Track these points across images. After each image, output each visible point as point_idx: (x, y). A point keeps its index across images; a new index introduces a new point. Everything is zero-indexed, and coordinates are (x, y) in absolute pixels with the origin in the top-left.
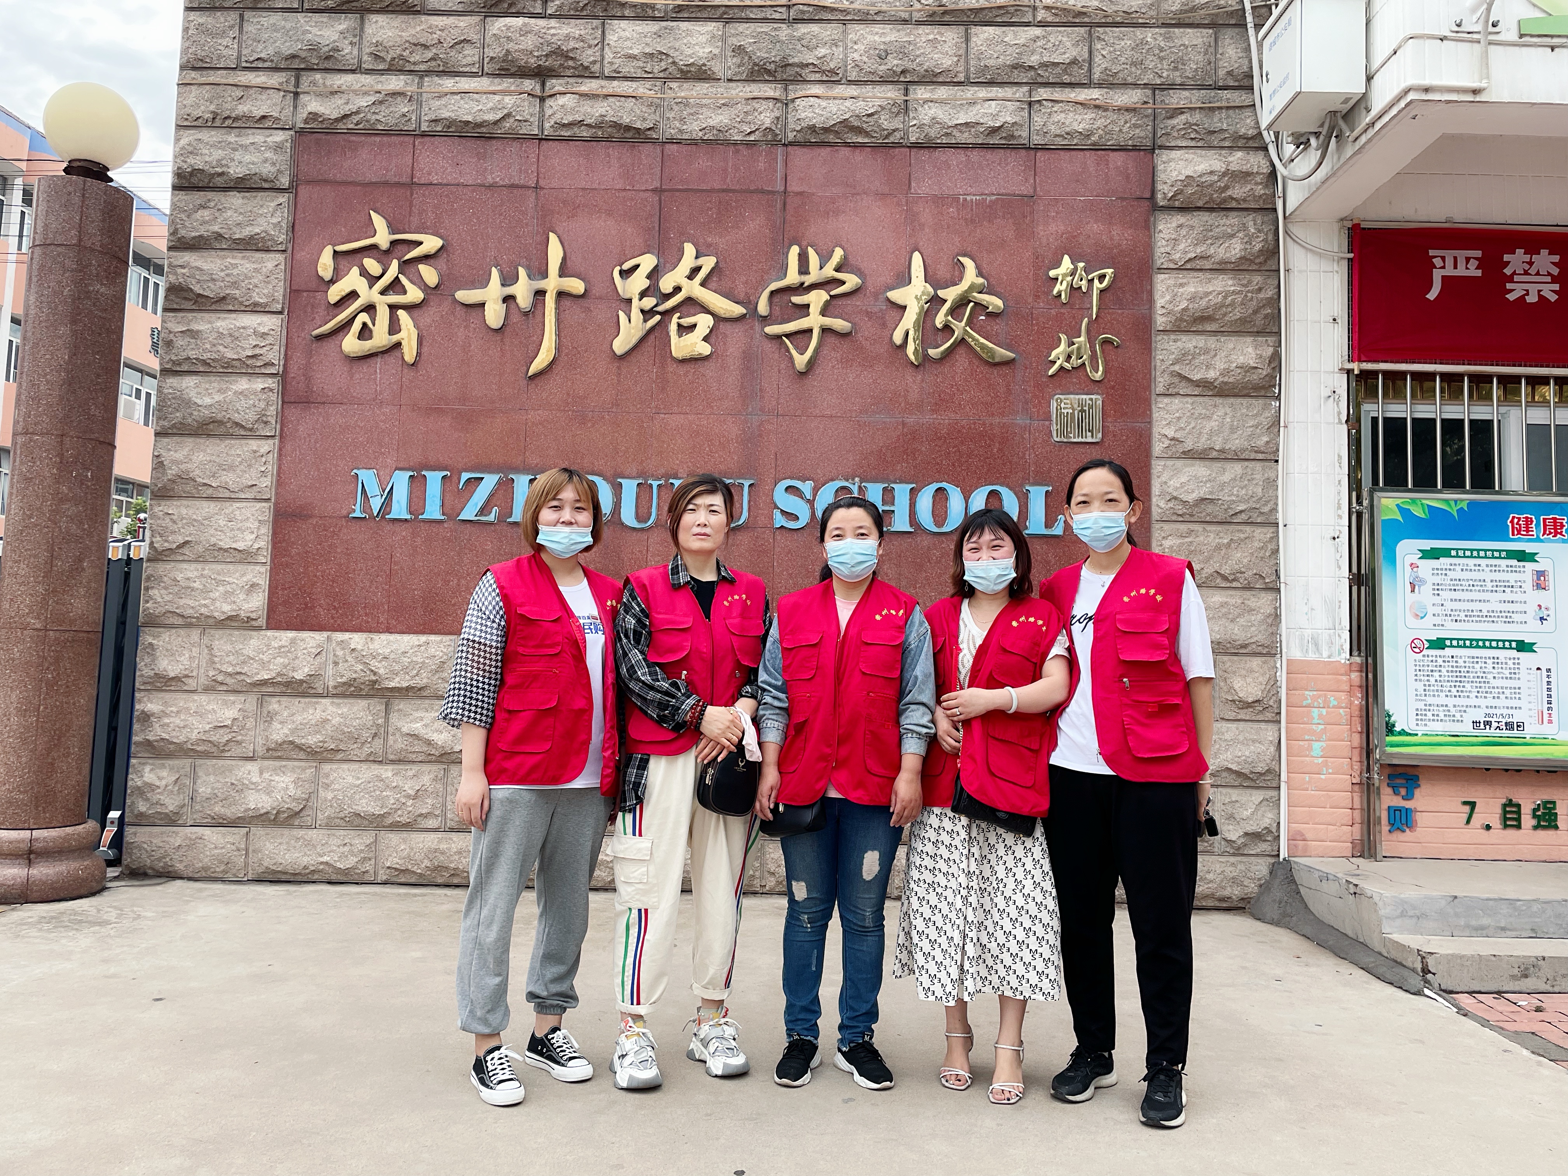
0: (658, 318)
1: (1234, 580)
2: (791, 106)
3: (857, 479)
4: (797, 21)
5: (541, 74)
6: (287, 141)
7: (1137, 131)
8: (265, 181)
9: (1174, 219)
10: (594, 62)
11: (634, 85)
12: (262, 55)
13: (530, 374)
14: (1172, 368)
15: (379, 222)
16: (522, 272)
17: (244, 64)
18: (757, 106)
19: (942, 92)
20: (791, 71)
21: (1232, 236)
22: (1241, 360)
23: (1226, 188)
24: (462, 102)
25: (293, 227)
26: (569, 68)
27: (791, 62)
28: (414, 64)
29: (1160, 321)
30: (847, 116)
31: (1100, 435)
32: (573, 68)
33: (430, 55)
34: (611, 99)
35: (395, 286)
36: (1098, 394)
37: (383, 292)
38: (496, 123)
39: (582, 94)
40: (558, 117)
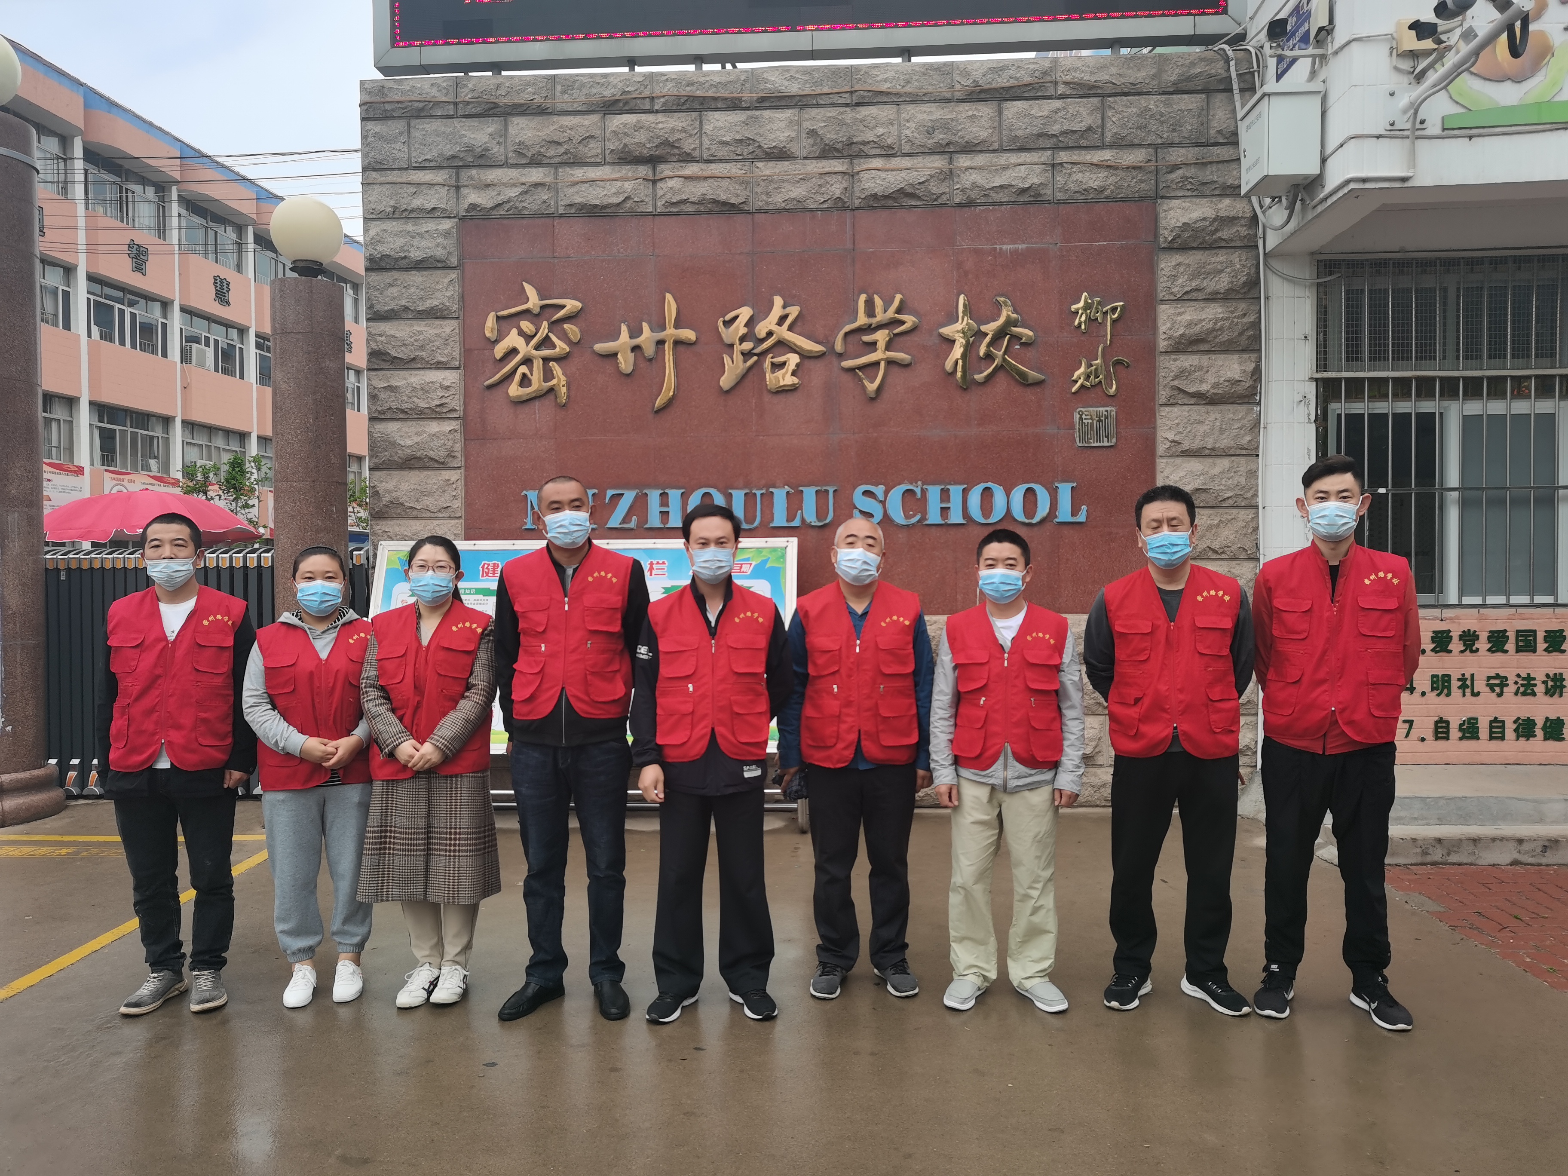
0: (755, 358)
1: (1222, 553)
2: (856, 178)
3: (919, 483)
4: (858, 104)
5: (653, 161)
6: (453, 227)
7: (1143, 185)
8: (438, 261)
9: (1174, 259)
10: (695, 149)
11: (728, 166)
12: (428, 157)
13: (655, 408)
14: (1172, 383)
15: (530, 291)
16: (645, 326)
17: (414, 165)
18: (828, 179)
19: (980, 160)
20: (855, 148)
21: (1221, 271)
22: (1229, 375)
23: (1217, 230)
24: (591, 189)
25: (463, 297)
26: (674, 155)
27: (855, 140)
28: (550, 158)
29: (1162, 344)
30: (902, 185)
31: (1114, 440)
32: (679, 155)
33: (562, 150)
34: (710, 180)
35: (546, 342)
36: (1113, 406)
37: (537, 348)
38: (618, 205)
39: (686, 178)
40: (668, 196)
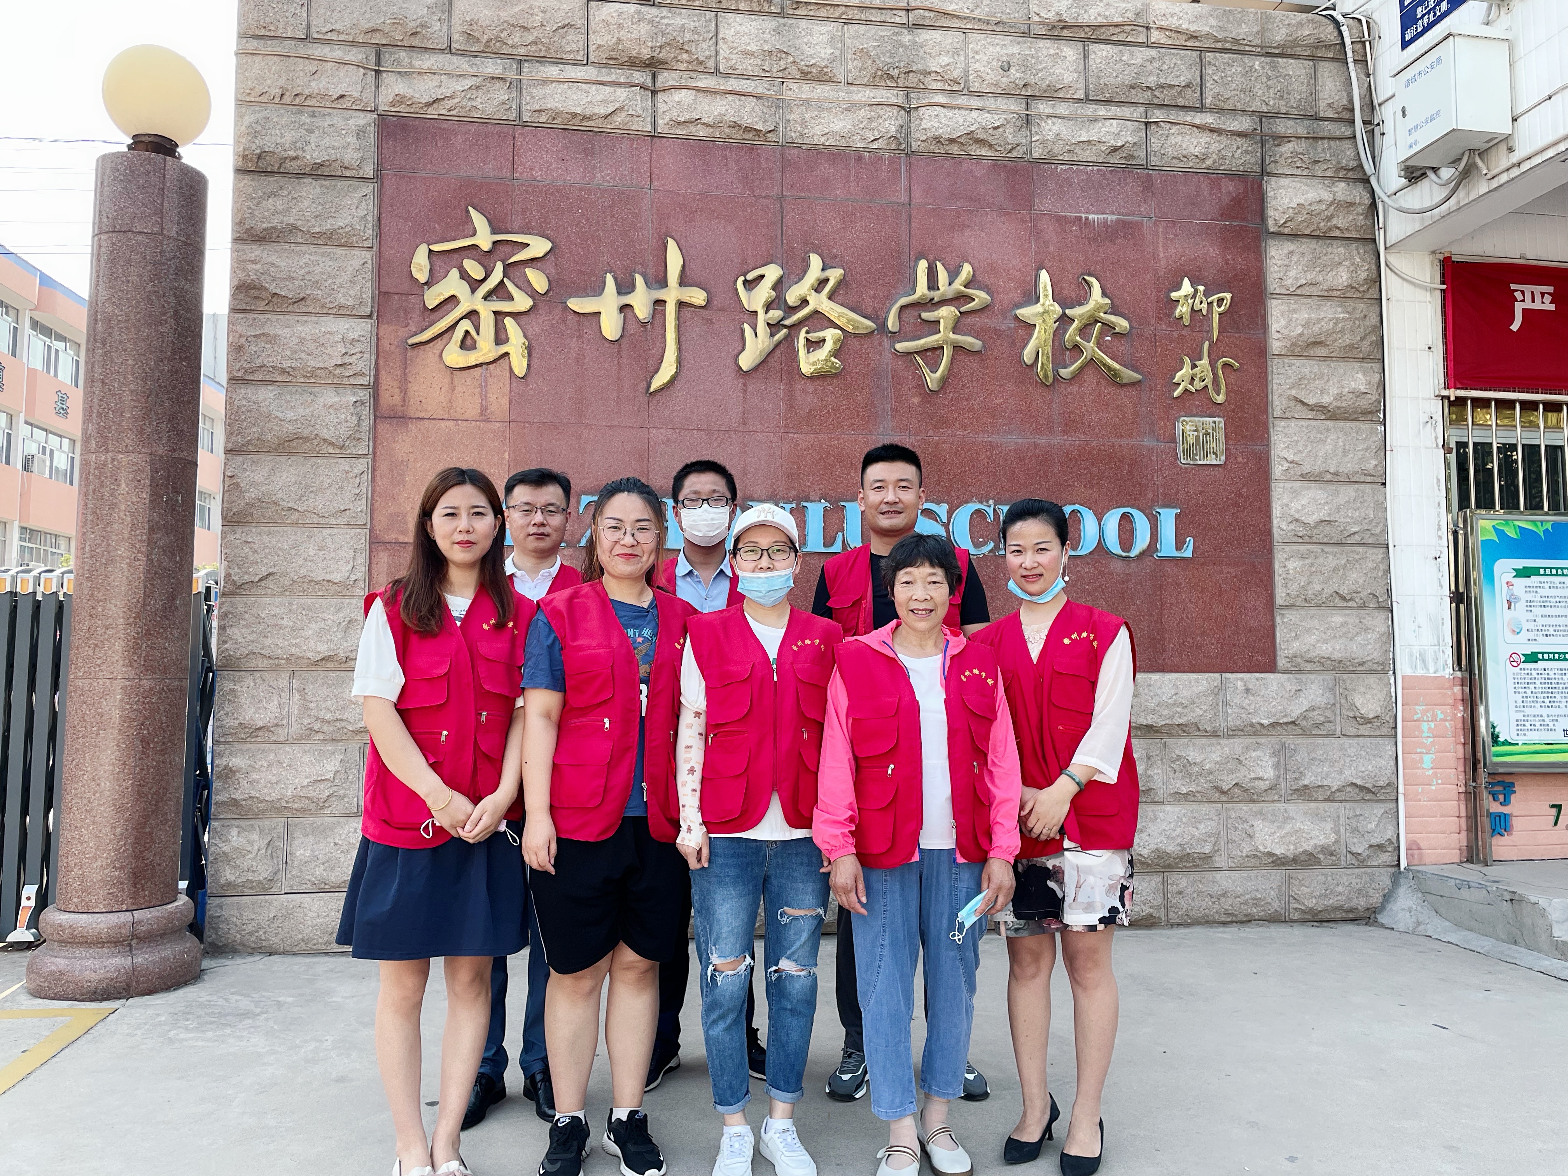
0: (785, 332)
1: (1350, 600)
2: (914, 114)
4: (916, 26)
5: (653, 65)
6: (370, 125)
7: (1248, 157)
8: (347, 168)
9: (1285, 246)
10: (709, 57)
11: (753, 84)
12: (337, 26)
13: (652, 390)
14: (1289, 392)
15: (478, 220)
16: (639, 280)
17: (315, 36)
18: (881, 112)
19: (1063, 109)
20: (913, 79)
21: (1339, 264)
22: (1352, 385)
23: (1332, 217)
24: (569, 92)
25: (379, 221)
26: (683, 61)
27: (913, 69)
28: (513, 47)
29: (1276, 345)
30: (973, 128)
31: (1223, 458)
32: (688, 62)
33: (531, 39)
34: (730, 98)
35: (500, 291)
36: (1219, 416)
37: (487, 298)
38: (606, 117)
39: (698, 90)
40: (674, 113)
